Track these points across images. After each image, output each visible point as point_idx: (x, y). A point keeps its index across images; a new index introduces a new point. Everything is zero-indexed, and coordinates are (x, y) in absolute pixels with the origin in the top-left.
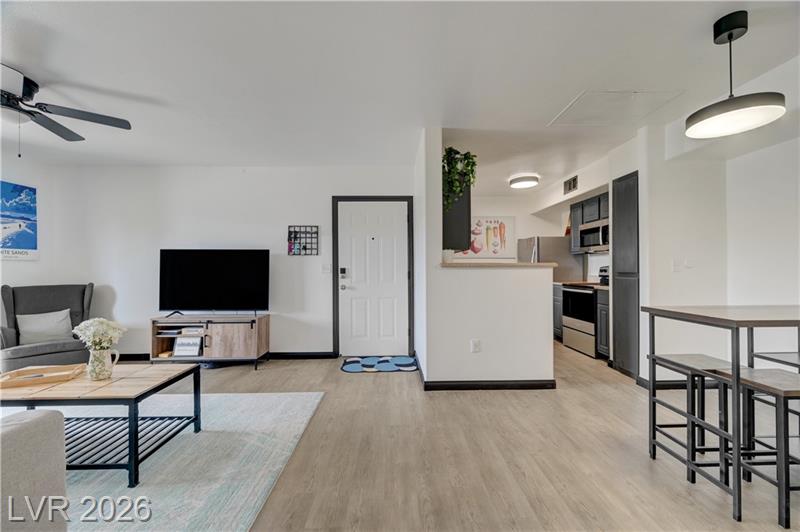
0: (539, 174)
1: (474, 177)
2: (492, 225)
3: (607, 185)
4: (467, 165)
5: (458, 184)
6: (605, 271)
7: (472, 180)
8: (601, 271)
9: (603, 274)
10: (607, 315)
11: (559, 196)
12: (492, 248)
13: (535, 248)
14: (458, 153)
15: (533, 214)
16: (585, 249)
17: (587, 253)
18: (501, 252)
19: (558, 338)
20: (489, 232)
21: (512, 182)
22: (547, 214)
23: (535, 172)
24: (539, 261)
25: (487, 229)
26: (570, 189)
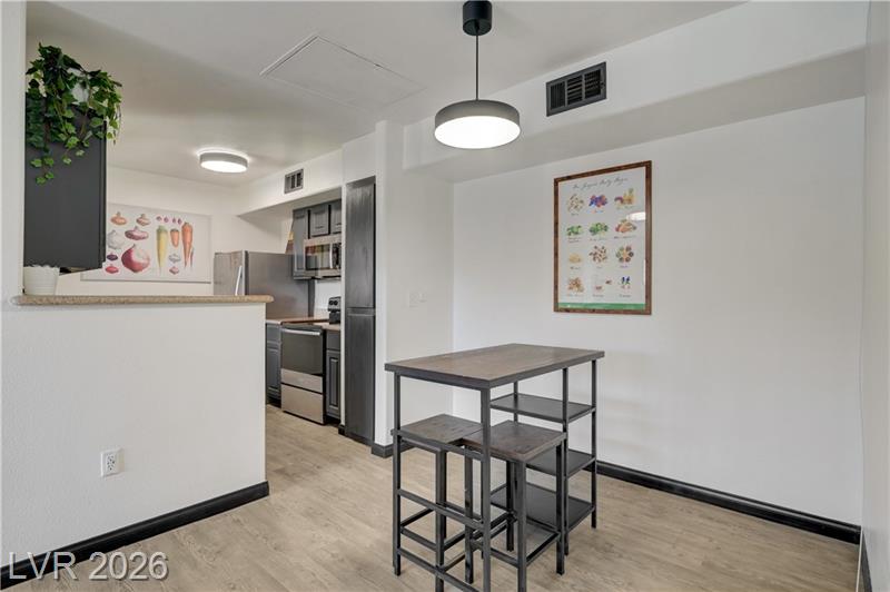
0: (249, 155)
1: (113, 124)
2: (169, 226)
3: (340, 189)
4: (100, 96)
5: (72, 130)
6: (336, 303)
7: (110, 129)
8: (331, 303)
9: (333, 307)
10: (338, 364)
11: (278, 195)
12: (167, 265)
13: (242, 268)
14: (77, 66)
15: (239, 216)
16: (312, 273)
17: (313, 278)
18: (185, 272)
19: (274, 400)
20: (163, 236)
21: (205, 157)
22: (262, 219)
23: (240, 148)
24: (246, 294)
25: (159, 231)
26: (293, 187)
